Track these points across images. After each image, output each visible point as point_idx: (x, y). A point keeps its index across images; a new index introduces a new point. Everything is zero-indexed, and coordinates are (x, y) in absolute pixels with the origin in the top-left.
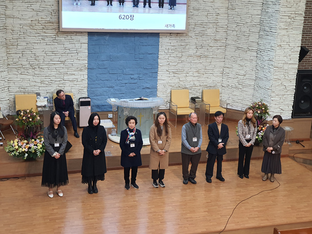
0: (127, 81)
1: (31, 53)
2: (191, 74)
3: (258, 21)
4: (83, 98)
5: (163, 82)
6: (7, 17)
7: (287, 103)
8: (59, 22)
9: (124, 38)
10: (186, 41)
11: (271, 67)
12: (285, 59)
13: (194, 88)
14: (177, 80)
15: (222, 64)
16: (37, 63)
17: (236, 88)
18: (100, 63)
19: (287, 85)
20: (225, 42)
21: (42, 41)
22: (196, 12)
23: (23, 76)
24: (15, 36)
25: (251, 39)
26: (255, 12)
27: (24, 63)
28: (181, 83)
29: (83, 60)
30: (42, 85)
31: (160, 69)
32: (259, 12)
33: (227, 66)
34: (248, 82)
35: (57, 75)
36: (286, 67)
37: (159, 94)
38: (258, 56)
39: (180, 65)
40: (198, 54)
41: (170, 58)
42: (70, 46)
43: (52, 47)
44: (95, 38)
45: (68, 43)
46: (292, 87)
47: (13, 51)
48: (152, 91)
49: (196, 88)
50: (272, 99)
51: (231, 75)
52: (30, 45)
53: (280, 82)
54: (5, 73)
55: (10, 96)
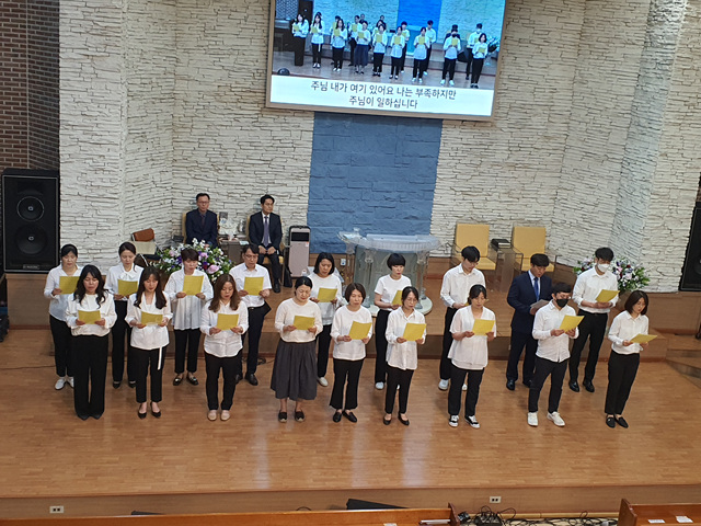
0: (377, 203)
1: (213, 142)
2: (495, 196)
3: (629, 107)
4: (298, 227)
5: (442, 208)
6: (177, 77)
7: (672, 261)
8: (266, 90)
10: (492, 136)
11: (645, 192)
12: (674, 179)
13: (498, 222)
14: (469, 206)
15: (556, 182)
16: (223, 160)
17: (579, 227)
18: (333, 167)
19: (673, 228)
20: (563, 141)
21: (234, 123)
22: (513, 85)
23: (198, 183)
24: (190, 112)
25: (613, 139)
26: (624, 91)
27: (201, 159)
28: (476, 212)
29: (304, 160)
30: (230, 200)
31: (438, 185)
32: (632, 91)
33: (564, 185)
34: (601, 218)
35: (255, 185)
36: (674, 195)
37: (433, 229)
38: (624, 171)
39: (476, 180)
40: (511, 160)
41: (459, 166)
42: (282, 134)
43: (252, 134)
44: (328, 122)
45: (279, 129)
46: (682, 233)
47: (183, 137)
48: (422, 225)
49: (503, 222)
50: (644, 252)
51: (570, 204)
52: (213, 129)
53: (661, 222)
54: (168, 175)
55: (174, 216)
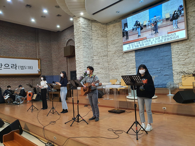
0: (155, 72)
5: (176, 71)
9: (151, 50)
21: (119, 58)
29: (134, 64)
31: (173, 64)
37: (174, 78)
41: (179, 57)
45: (128, 57)
48: (170, 77)
